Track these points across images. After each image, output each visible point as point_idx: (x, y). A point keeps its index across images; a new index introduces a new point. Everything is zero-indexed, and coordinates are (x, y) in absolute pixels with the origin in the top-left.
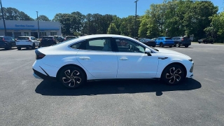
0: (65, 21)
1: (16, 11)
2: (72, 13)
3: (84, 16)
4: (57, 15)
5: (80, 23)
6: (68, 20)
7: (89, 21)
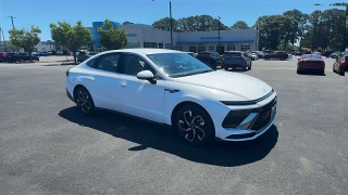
0: (272, 27)
1: (209, 18)
2: (285, 14)
3: (306, 16)
4: (260, 19)
5: (296, 29)
6: (276, 24)
7: (315, 24)
